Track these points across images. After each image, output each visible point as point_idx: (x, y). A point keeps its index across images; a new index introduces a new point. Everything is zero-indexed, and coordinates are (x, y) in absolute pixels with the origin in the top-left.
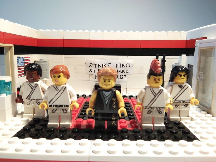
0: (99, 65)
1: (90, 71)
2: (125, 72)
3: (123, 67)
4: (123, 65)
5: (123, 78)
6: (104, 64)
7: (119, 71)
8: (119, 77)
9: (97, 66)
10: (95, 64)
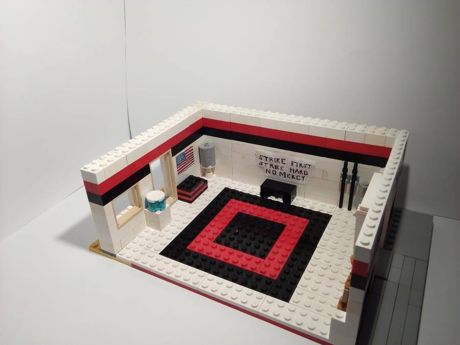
0: (271, 158)
1: (261, 164)
2: (304, 173)
3: (300, 167)
4: (301, 165)
5: (300, 179)
6: (277, 159)
7: (295, 170)
8: (295, 177)
9: (268, 159)
10: (266, 157)
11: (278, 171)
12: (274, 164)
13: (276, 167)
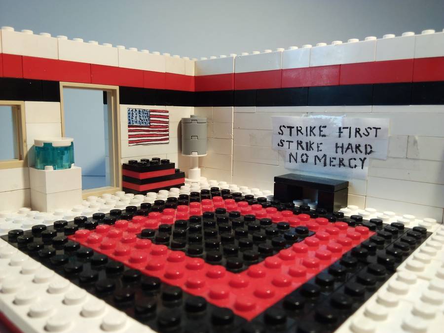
0: (299, 129)
1: (280, 144)
2: (364, 151)
3: (356, 136)
4: (358, 132)
5: (356, 166)
6: (311, 127)
7: (346, 146)
8: (346, 162)
9: (294, 131)
10: (291, 128)
11: (312, 154)
12: (305, 139)
13: (309, 146)
